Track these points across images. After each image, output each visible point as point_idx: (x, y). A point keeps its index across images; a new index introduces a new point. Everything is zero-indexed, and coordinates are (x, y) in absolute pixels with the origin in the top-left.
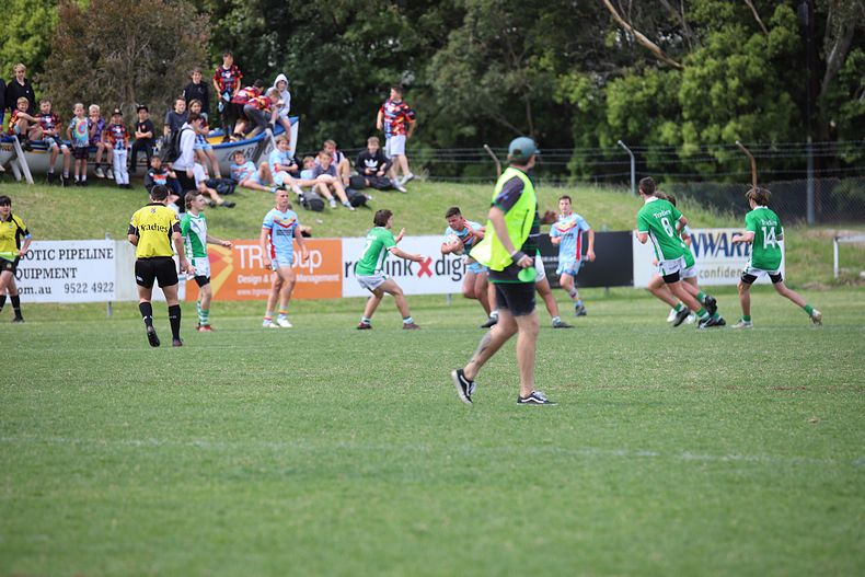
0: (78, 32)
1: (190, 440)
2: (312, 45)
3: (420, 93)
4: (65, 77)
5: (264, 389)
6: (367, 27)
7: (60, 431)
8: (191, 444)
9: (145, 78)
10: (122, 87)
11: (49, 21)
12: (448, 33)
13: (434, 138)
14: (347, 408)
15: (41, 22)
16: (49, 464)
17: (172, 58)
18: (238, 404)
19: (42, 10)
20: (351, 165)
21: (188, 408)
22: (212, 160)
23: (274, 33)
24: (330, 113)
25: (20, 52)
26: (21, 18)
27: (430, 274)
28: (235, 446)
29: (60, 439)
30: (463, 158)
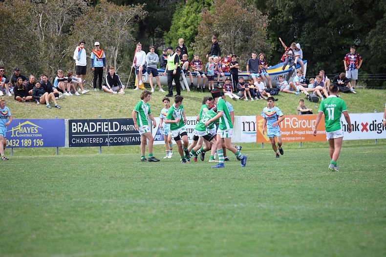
0: (210, 24)
1: (258, 205)
2: (314, 28)
3: (363, 49)
4: (204, 44)
5: (291, 182)
6: (338, 19)
7: (201, 200)
8: (258, 206)
9: (239, 44)
10: (229, 48)
11: (197, 19)
12: (376, 22)
13: (369, 69)
14: (329, 191)
15: (194, 20)
16: (197, 214)
17: (251, 35)
18: (279, 189)
19: (194, 14)
20: (331, 81)
21: (257, 190)
22: (269, 80)
23: (297, 23)
24: (321, 58)
25: (184, 33)
26: (185, 18)
27: (367, 130)
28: (278, 207)
29: (201, 204)
30: (382, 78)
